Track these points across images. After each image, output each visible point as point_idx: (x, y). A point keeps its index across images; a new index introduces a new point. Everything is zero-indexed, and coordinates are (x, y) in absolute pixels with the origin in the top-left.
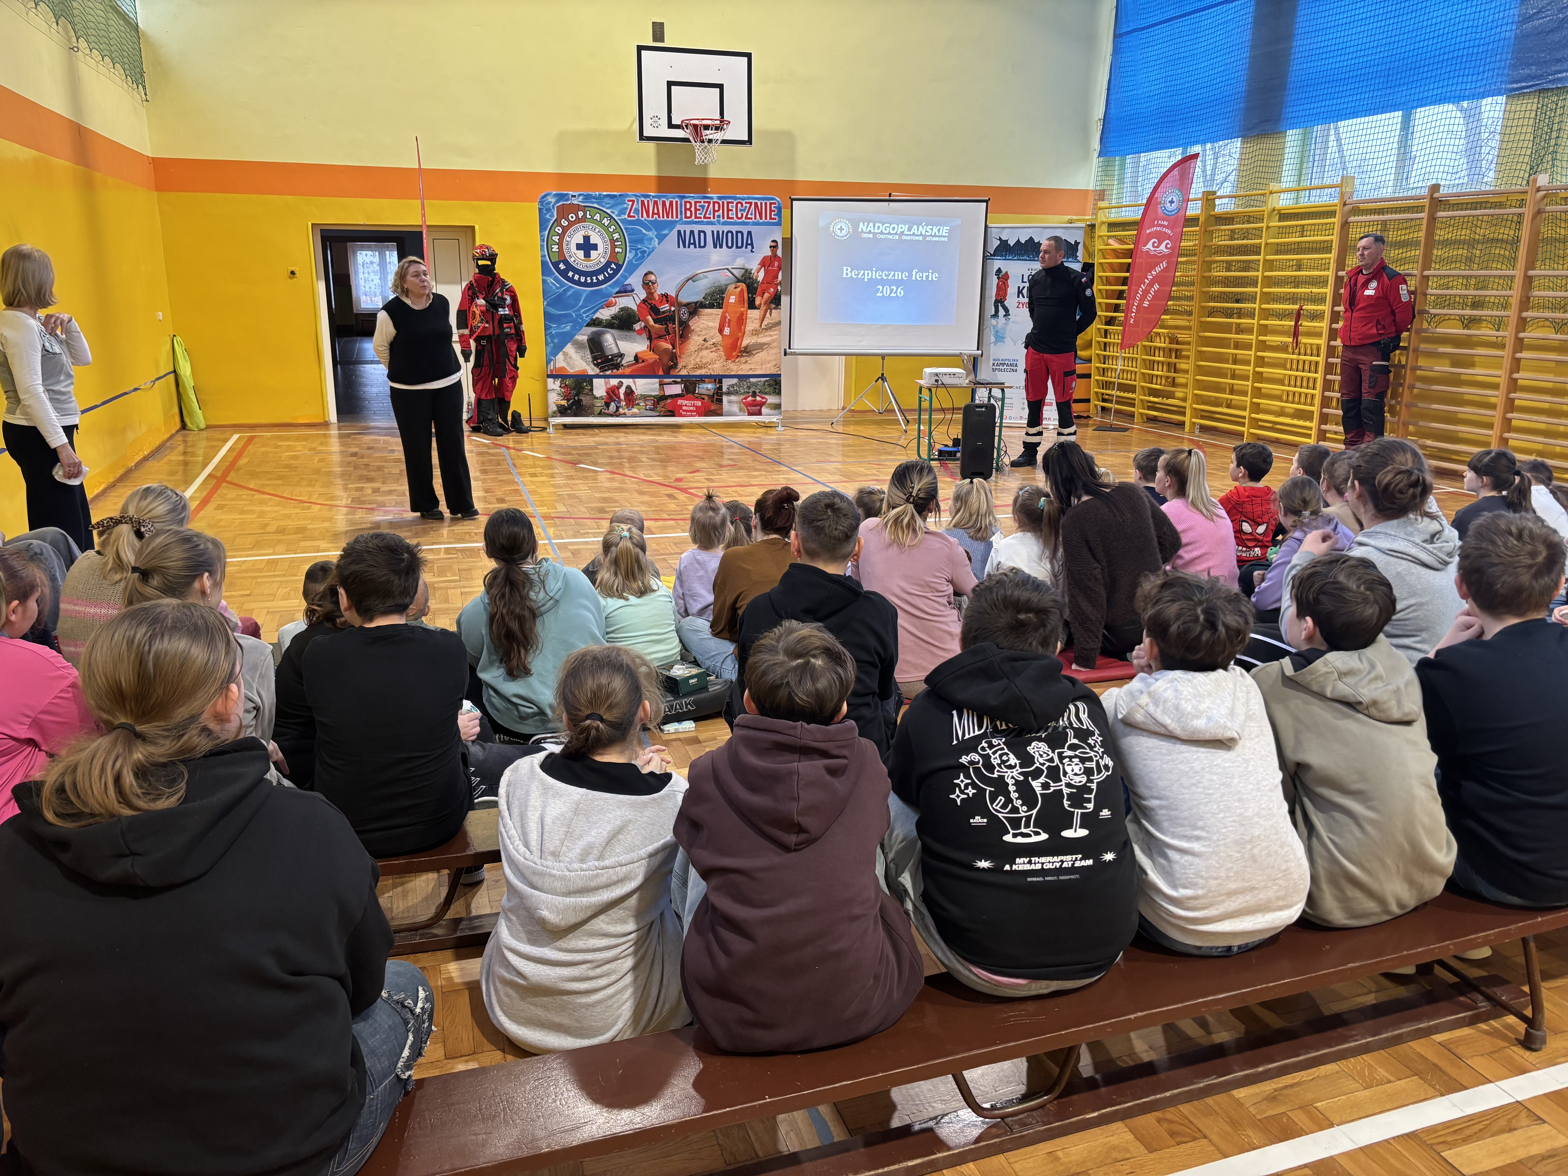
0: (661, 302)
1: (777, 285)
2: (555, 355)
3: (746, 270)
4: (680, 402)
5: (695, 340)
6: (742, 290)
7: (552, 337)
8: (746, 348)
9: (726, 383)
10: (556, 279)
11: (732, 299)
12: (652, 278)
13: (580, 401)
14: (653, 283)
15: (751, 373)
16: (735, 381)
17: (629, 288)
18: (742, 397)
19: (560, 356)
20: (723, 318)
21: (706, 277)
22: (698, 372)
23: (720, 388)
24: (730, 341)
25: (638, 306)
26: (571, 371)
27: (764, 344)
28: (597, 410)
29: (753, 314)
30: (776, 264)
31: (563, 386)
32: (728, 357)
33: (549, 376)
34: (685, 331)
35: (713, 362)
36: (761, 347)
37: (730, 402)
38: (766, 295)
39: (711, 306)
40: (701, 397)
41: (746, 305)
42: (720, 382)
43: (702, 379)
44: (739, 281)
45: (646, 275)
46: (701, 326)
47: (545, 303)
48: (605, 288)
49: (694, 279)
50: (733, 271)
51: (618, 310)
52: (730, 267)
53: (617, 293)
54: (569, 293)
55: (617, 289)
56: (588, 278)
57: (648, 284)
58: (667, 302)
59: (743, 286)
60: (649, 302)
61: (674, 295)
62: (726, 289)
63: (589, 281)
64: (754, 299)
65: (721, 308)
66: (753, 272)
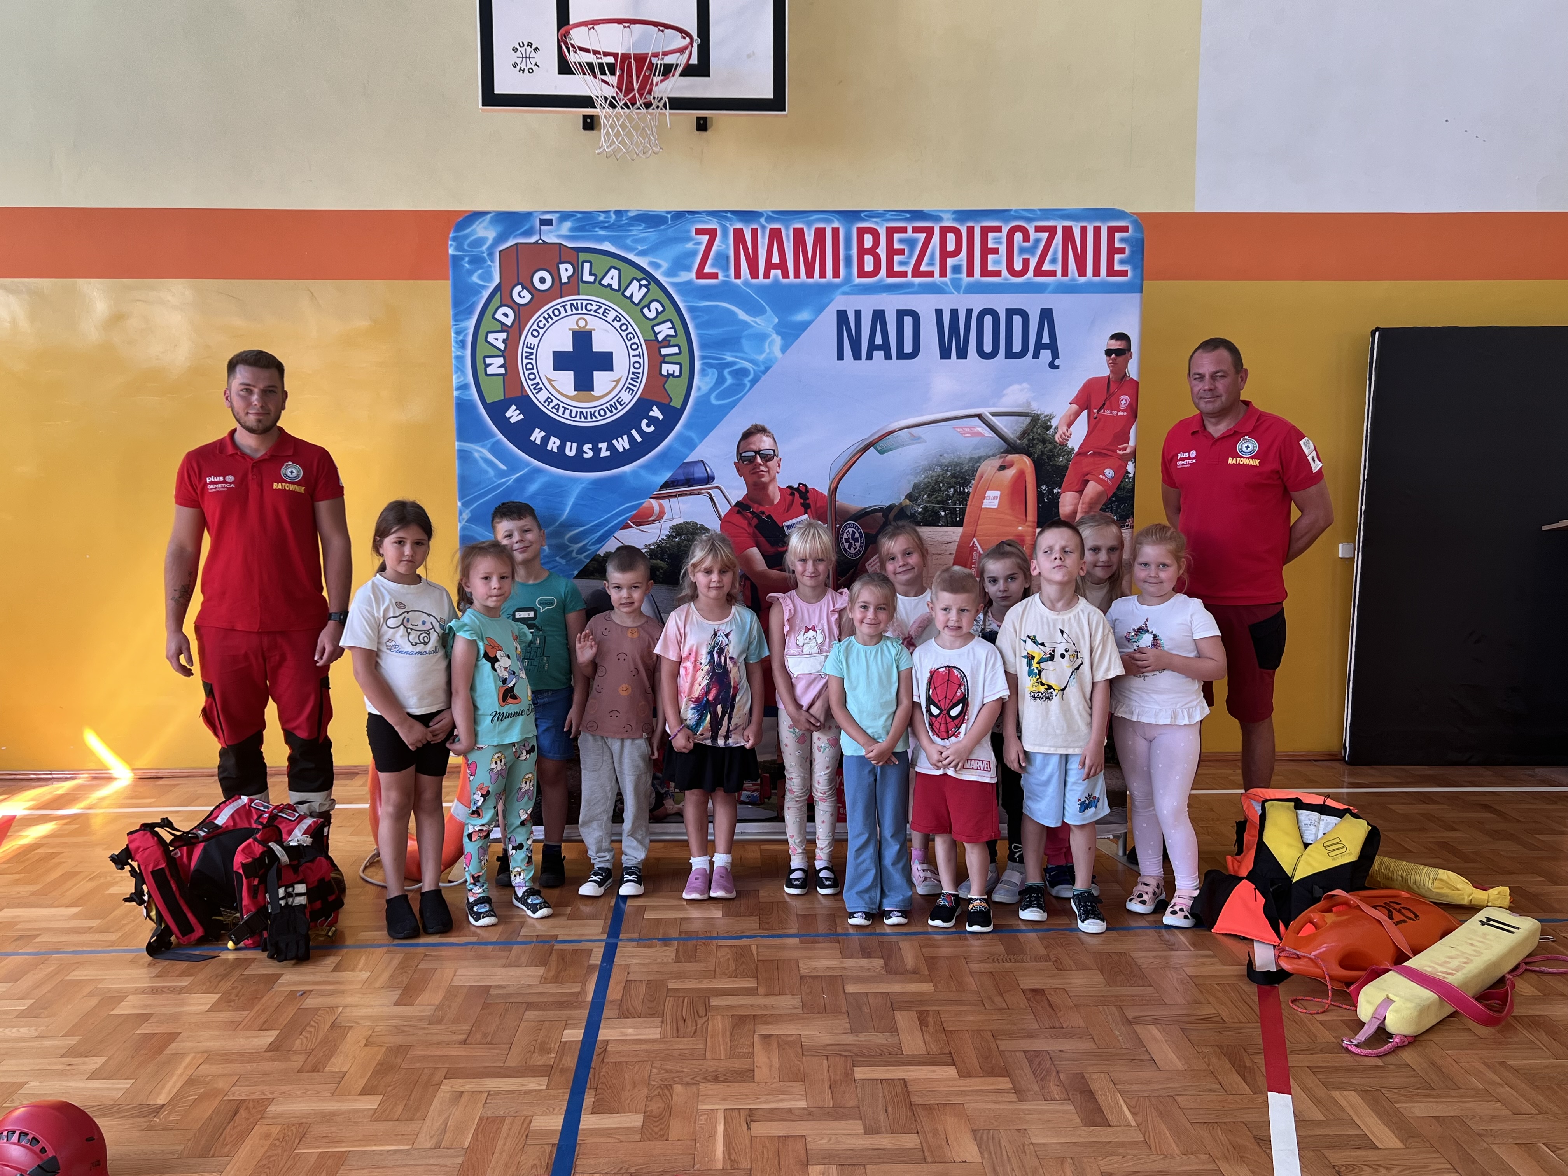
1: (1125, 459)
3: (1035, 419)
6: (1021, 475)
10: (496, 450)
11: (992, 500)
12: (765, 443)
14: (767, 458)
17: (699, 473)
21: (916, 439)
25: (725, 521)
30: (1124, 401)
38: (1092, 488)
39: (930, 519)
41: (1032, 515)
44: (1011, 448)
45: (747, 435)
47: (466, 515)
48: (634, 473)
49: (882, 444)
50: (995, 420)
51: (666, 532)
52: (985, 411)
53: (666, 485)
54: (533, 487)
55: (667, 476)
56: (587, 447)
57: (752, 460)
58: (806, 508)
59: (1025, 463)
60: (755, 508)
61: (824, 490)
62: (974, 470)
63: (589, 454)
64: (1058, 496)
65: (960, 524)
66: (1054, 423)
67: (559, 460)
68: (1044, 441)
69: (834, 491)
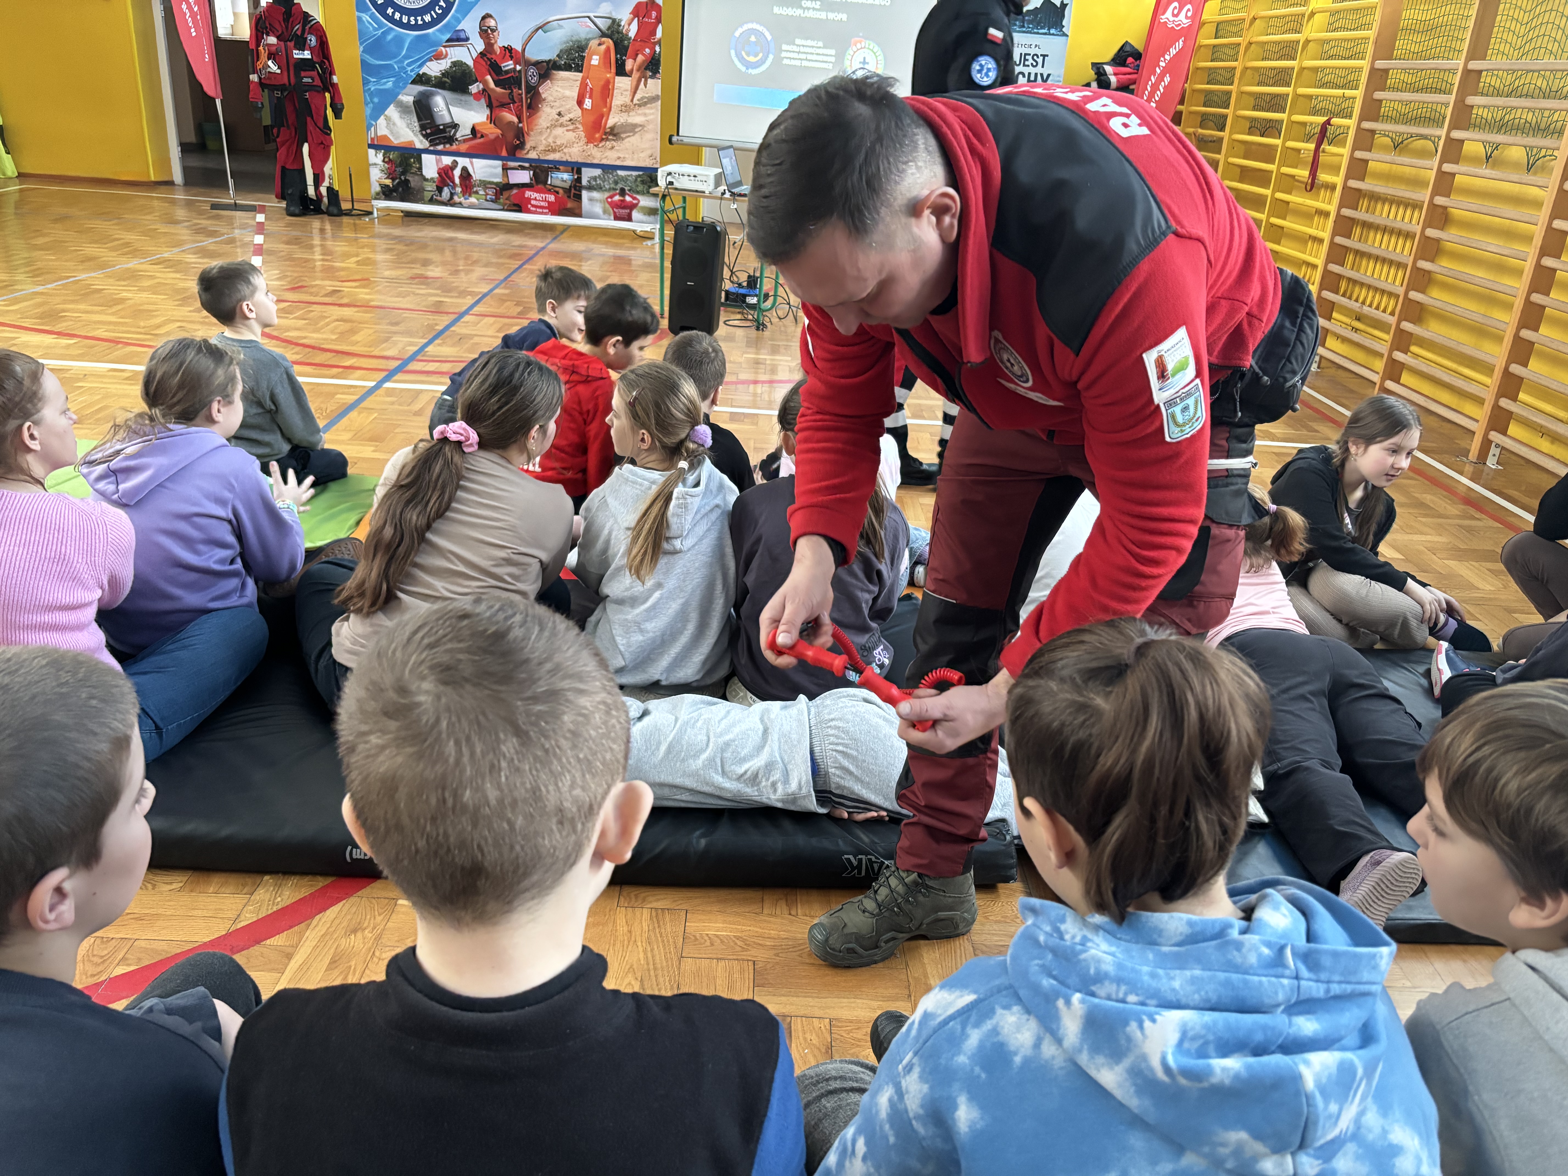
0: (504, 59)
1: (655, 44)
2: (376, 118)
3: (614, 21)
4: (528, 194)
5: (546, 115)
6: (608, 50)
7: (372, 95)
8: (612, 128)
9: (587, 174)
10: (372, 16)
11: (595, 61)
12: (492, 23)
13: (407, 182)
14: (493, 31)
15: (618, 163)
16: (598, 172)
17: (462, 36)
18: (607, 194)
19: (382, 121)
20: (583, 85)
21: (561, 27)
22: (551, 157)
23: (579, 180)
24: (591, 118)
25: (475, 61)
26: (396, 142)
27: (635, 126)
28: (428, 195)
29: (623, 84)
30: (654, 14)
31: (387, 160)
32: (590, 139)
33: (371, 146)
34: (534, 101)
35: (569, 145)
36: (632, 128)
37: (591, 200)
38: (640, 58)
39: (568, 68)
40: (553, 190)
41: (613, 70)
42: (579, 172)
43: (556, 166)
44: (603, 35)
45: (484, 18)
46: (555, 94)
47: (361, 49)
48: (434, 33)
49: (545, 28)
50: (596, 20)
51: (449, 64)
52: (591, 15)
53: (448, 41)
54: (389, 37)
55: (448, 36)
56: (412, 18)
57: (486, 31)
58: (512, 58)
59: (609, 42)
60: (489, 56)
61: (519, 49)
62: (587, 45)
63: (413, 22)
64: (624, 61)
65: (581, 71)
66: (623, 23)
67: (399, 24)
68: (618, 32)
69: (524, 50)
